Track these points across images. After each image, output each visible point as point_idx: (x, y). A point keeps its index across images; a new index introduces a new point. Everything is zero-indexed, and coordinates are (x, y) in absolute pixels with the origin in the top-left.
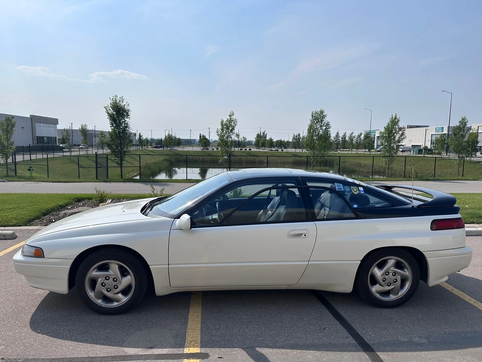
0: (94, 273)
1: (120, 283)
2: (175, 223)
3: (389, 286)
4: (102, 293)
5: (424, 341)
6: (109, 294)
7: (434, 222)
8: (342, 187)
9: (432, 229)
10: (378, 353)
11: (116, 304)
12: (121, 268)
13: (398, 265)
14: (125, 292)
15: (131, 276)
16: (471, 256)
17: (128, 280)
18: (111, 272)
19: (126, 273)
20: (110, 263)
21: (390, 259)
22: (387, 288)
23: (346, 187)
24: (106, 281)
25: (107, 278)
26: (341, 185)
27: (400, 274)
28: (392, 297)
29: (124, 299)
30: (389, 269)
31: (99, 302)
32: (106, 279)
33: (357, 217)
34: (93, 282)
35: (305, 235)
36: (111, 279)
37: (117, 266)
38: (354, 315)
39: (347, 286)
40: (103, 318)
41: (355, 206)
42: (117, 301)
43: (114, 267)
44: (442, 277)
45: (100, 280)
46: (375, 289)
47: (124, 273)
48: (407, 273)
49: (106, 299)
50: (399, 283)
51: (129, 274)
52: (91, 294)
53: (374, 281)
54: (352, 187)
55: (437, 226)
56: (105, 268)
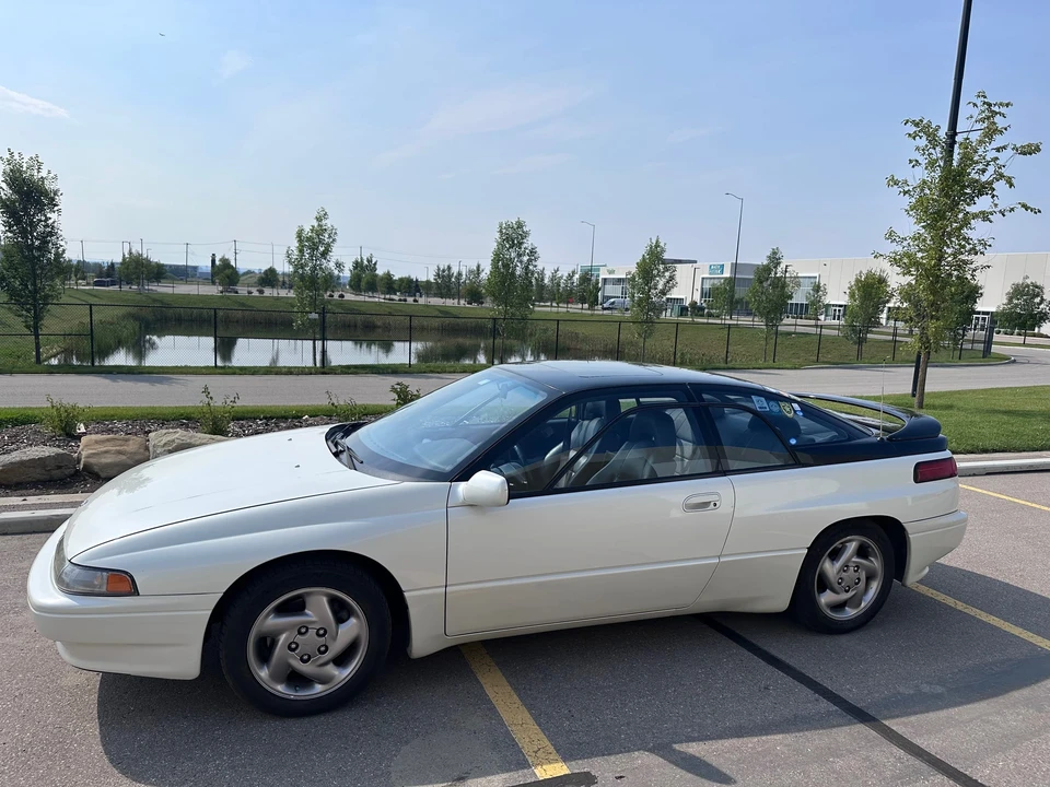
0: (268, 621)
1: (334, 638)
2: (456, 492)
3: (847, 591)
4: (290, 666)
5: (939, 689)
6: (306, 668)
7: (918, 466)
8: (765, 405)
9: (916, 480)
10: (886, 723)
11: (319, 688)
12: (333, 601)
13: (862, 552)
14: (341, 660)
15: (358, 617)
16: (964, 528)
17: (353, 628)
18: (311, 615)
19: (344, 614)
20: (309, 594)
21: (850, 541)
22: (844, 596)
23: (771, 403)
24: (299, 639)
25: (302, 630)
26: (763, 399)
27: (865, 567)
28: (851, 613)
29: (343, 675)
30: (849, 560)
31: (281, 689)
32: (300, 633)
33: (798, 464)
34: (266, 647)
35: (715, 505)
36: (312, 632)
37: (325, 599)
39: (780, 600)
40: (297, 726)
41: (793, 442)
42: (323, 681)
43: (319, 605)
44: (924, 568)
45: (283, 638)
46: (826, 598)
47: (341, 612)
48: (876, 563)
49: (296, 679)
50: (862, 584)
51: (350, 613)
52: (263, 674)
53: (824, 585)
54: (782, 404)
55: (923, 474)
56: (297, 606)
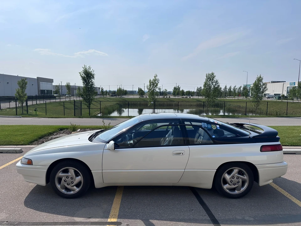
0: (60, 174)
1: (75, 180)
2: (106, 146)
3: (235, 185)
4: (65, 186)
5: (252, 219)
6: (68, 187)
7: (262, 147)
8: (206, 125)
9: (261, 151)
10: (221, 225)
11: (72, 192)
12: (75, 172)
13: (240, 173)
14: (78, 185)
16: (287, 167)
17: (79, 179)
18: (69, 174)
19: (78, 175)
20: (69, 168)
21: (235, 169)
22: (233, 186)
23: (208, 125)
24: (67, 179)
25: (67, 177)
26: (206, 124)
27: (241, 178)
28: (237, 192)
29: (77, 190)
30: (234, 175)
31: (63, 191)
32: (67, 178)
33: (215, 143)
34: (60, 180)
35: (183, 154)
36: (70, 178)
37: (73, 170)
38: (211, 202)
39: (208, 184)
40: (65, 200)
41: (214, 137)
42: (73, 191)
43: (72, 171)
44: (270, 180)
45: (63, 178)
46: (225, 187)
47: (77, 175)
48: (246, 177)
49: (67, 189)
50: (240, 183)
51: (80, 175)
52: (59, 186)
53: (225, 182)
54: (212, 125)
55: (263, 149)
56: (66, 171)
